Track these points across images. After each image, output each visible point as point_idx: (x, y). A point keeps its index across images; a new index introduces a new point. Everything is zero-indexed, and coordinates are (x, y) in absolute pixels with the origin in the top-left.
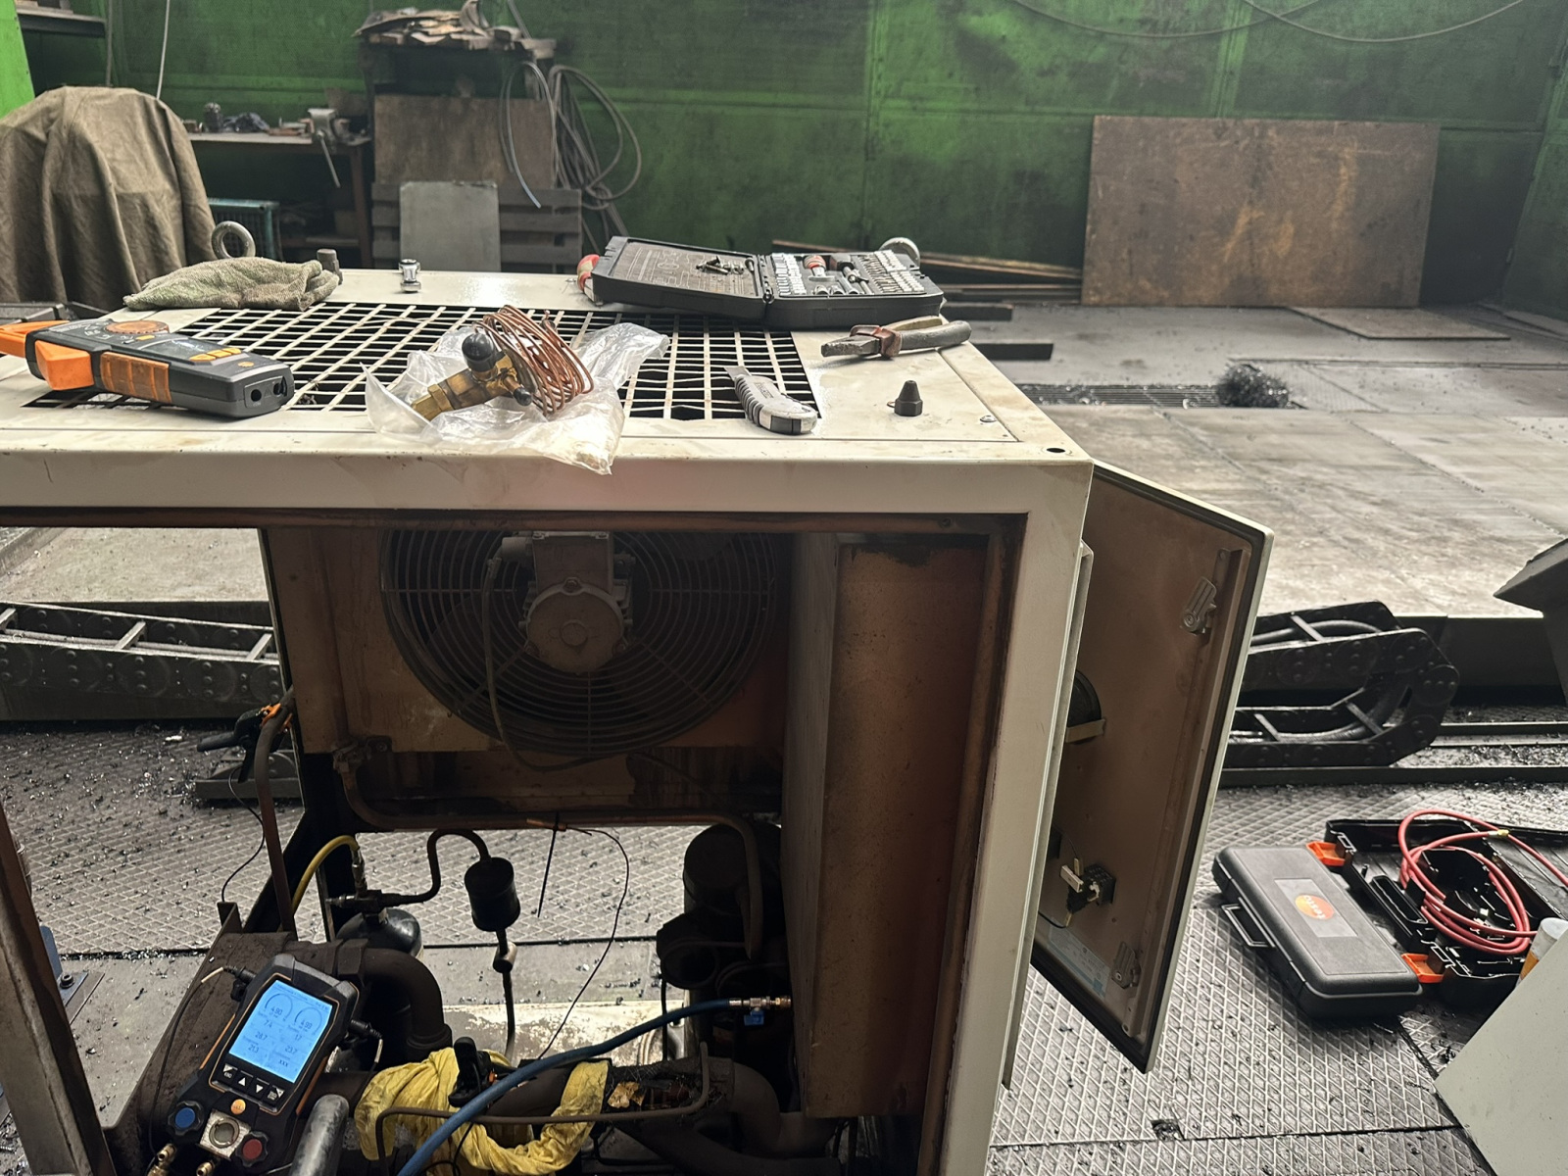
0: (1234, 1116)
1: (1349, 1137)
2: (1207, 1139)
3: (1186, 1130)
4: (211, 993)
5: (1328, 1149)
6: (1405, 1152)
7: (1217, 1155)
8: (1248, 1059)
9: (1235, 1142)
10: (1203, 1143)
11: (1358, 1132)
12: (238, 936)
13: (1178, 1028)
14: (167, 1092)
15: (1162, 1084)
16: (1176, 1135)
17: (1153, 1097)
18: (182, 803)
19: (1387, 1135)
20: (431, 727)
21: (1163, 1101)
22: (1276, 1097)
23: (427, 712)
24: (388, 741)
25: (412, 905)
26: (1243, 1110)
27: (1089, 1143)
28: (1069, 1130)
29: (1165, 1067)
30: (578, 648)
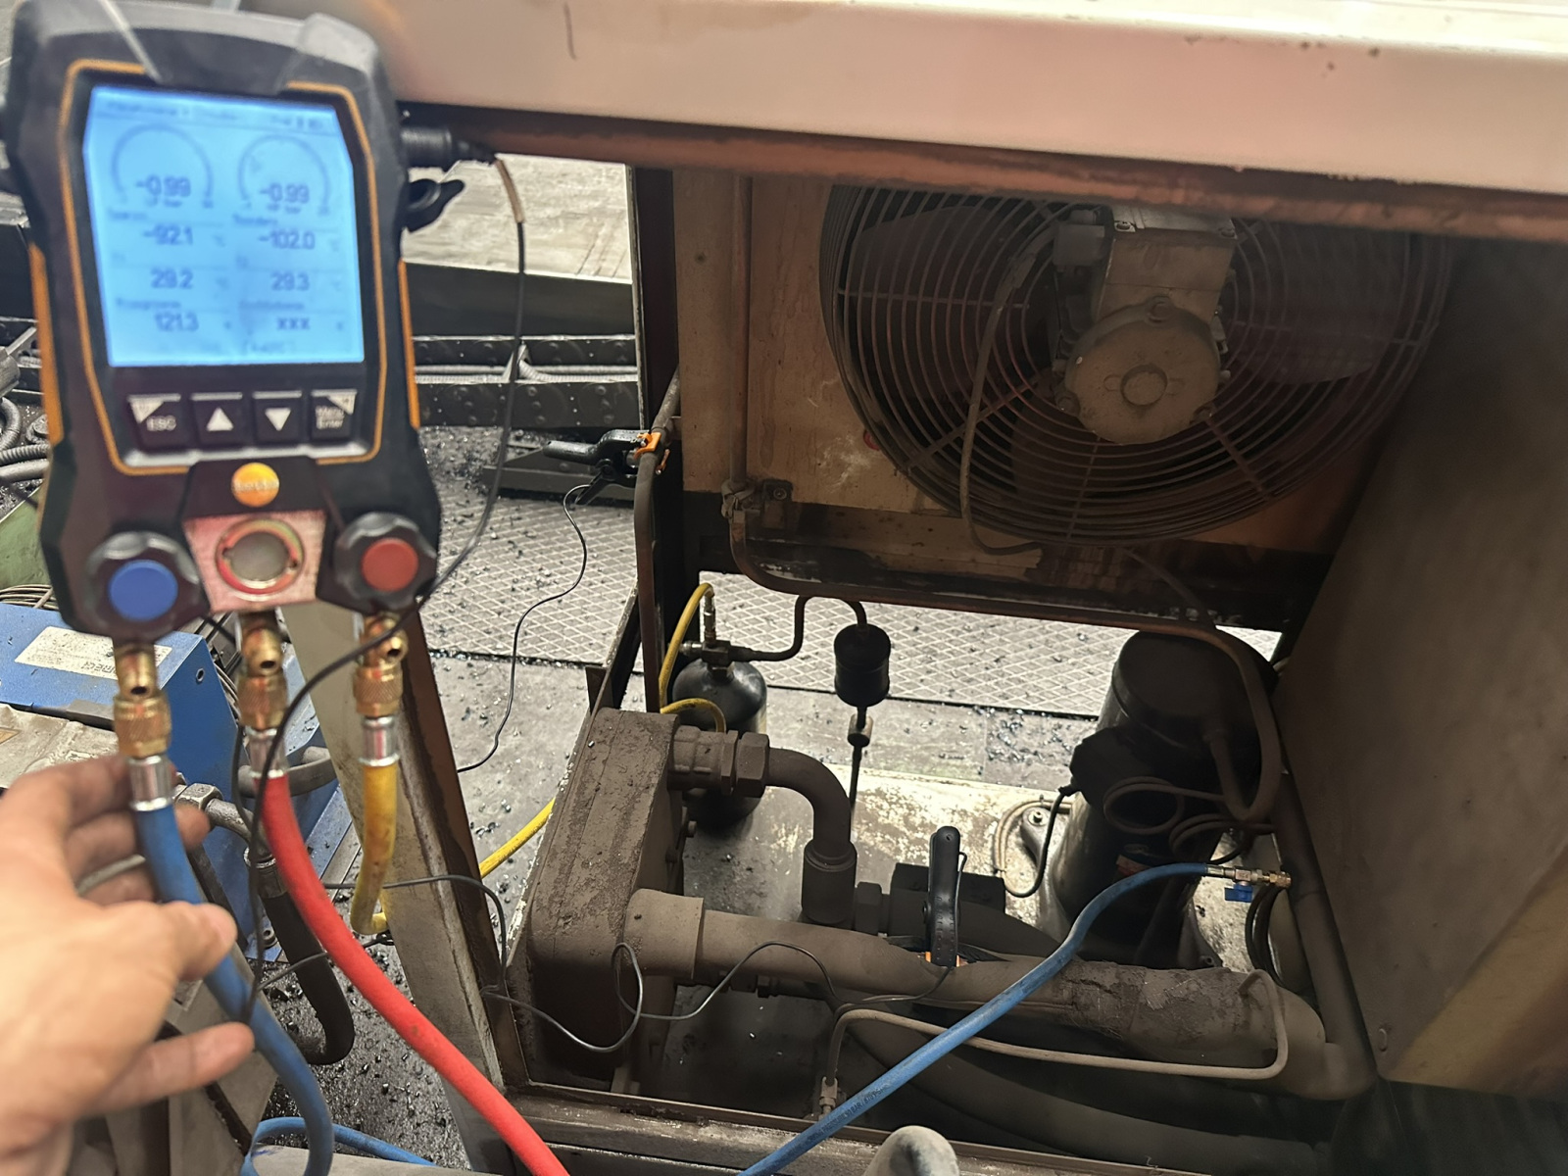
18: (466, 487)
20: (845, 476)
23: (843, 456)
24: (788, 487)
25: (763, 663)
30: (1142, 410)
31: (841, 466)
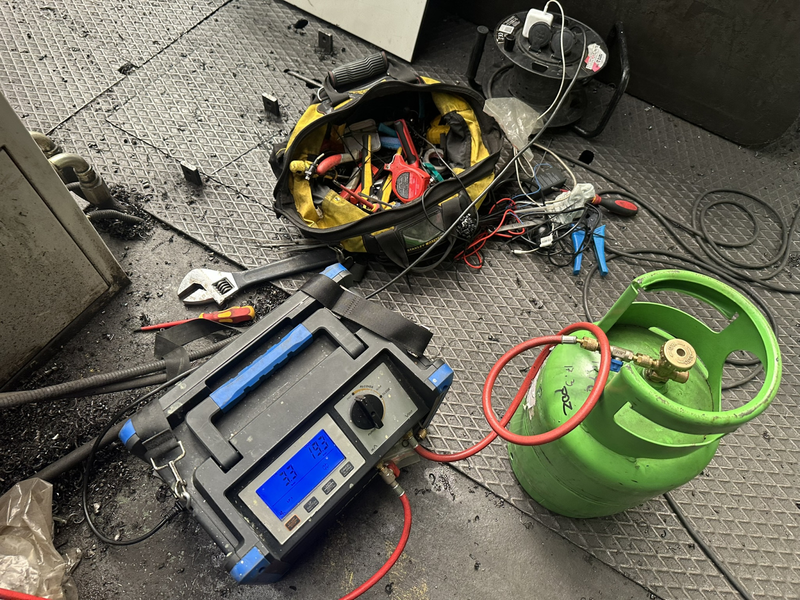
0: (154, 43)
1: (209, 19)
3: (136, 63)
5: (203, 30)
6: (235, 10)
7: (157, 64)
8: (144, 14)
9: (163, 53)
10: (148, 63)
11: (212, 14)
13: (102, 21)
15: (111, 51)
16: (134, 69)
17: (111, 60)
19: (223, 8)
21: (117, 58)
22: (168, 22)
26: (157, 37)
27: (95, 99)
29: (107, 43)
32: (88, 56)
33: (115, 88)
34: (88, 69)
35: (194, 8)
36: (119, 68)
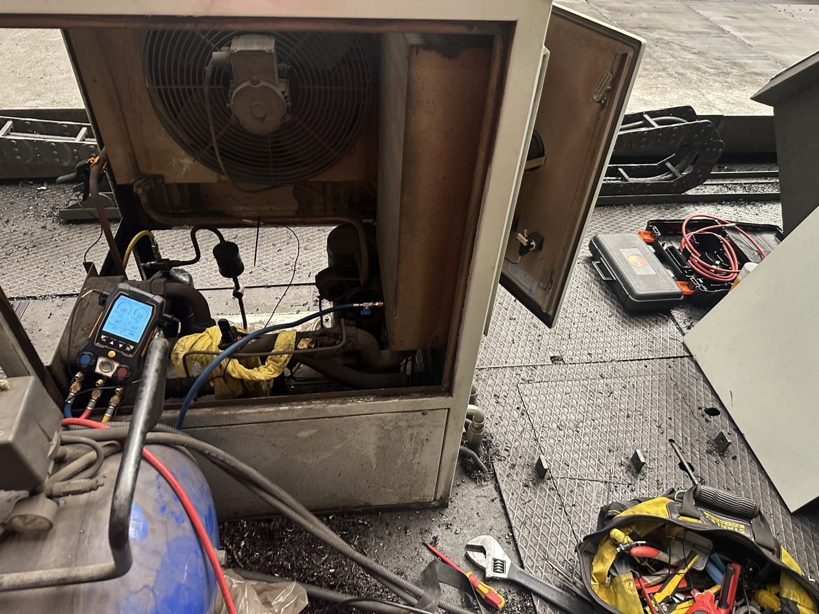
0: (589, 354)
1: (641, 361)
2: (575, 364)
3: (566, 359)
4: (88, 304)
5: (631, 367)
6: (665, 367)
7: (580, 370)
8: (597, 330)
9: (588, 364)
10: (574, 365)
11: (645, 359)
12: (97, 278)
13: (566, 317)
14: (74, 349)
15: (556, 341)
16: (561, 362)
17: (551, 347)
18: (53, 222)
19: (658, 360)
20: (184, 169)
21: (556, 348)
22: (609, 345)
23: (181, 160)
24: (162, 177)
25: (186, 266)
26: (593, 351)
27: (521, 366)
28: (512, 361)
29: (558, 334)
30: (262, 119)
31: (182, 165)
32: (539, 335)
33: (539, 367)
34: (533, 344)
35: (636, 347)
36: (552, 355)
